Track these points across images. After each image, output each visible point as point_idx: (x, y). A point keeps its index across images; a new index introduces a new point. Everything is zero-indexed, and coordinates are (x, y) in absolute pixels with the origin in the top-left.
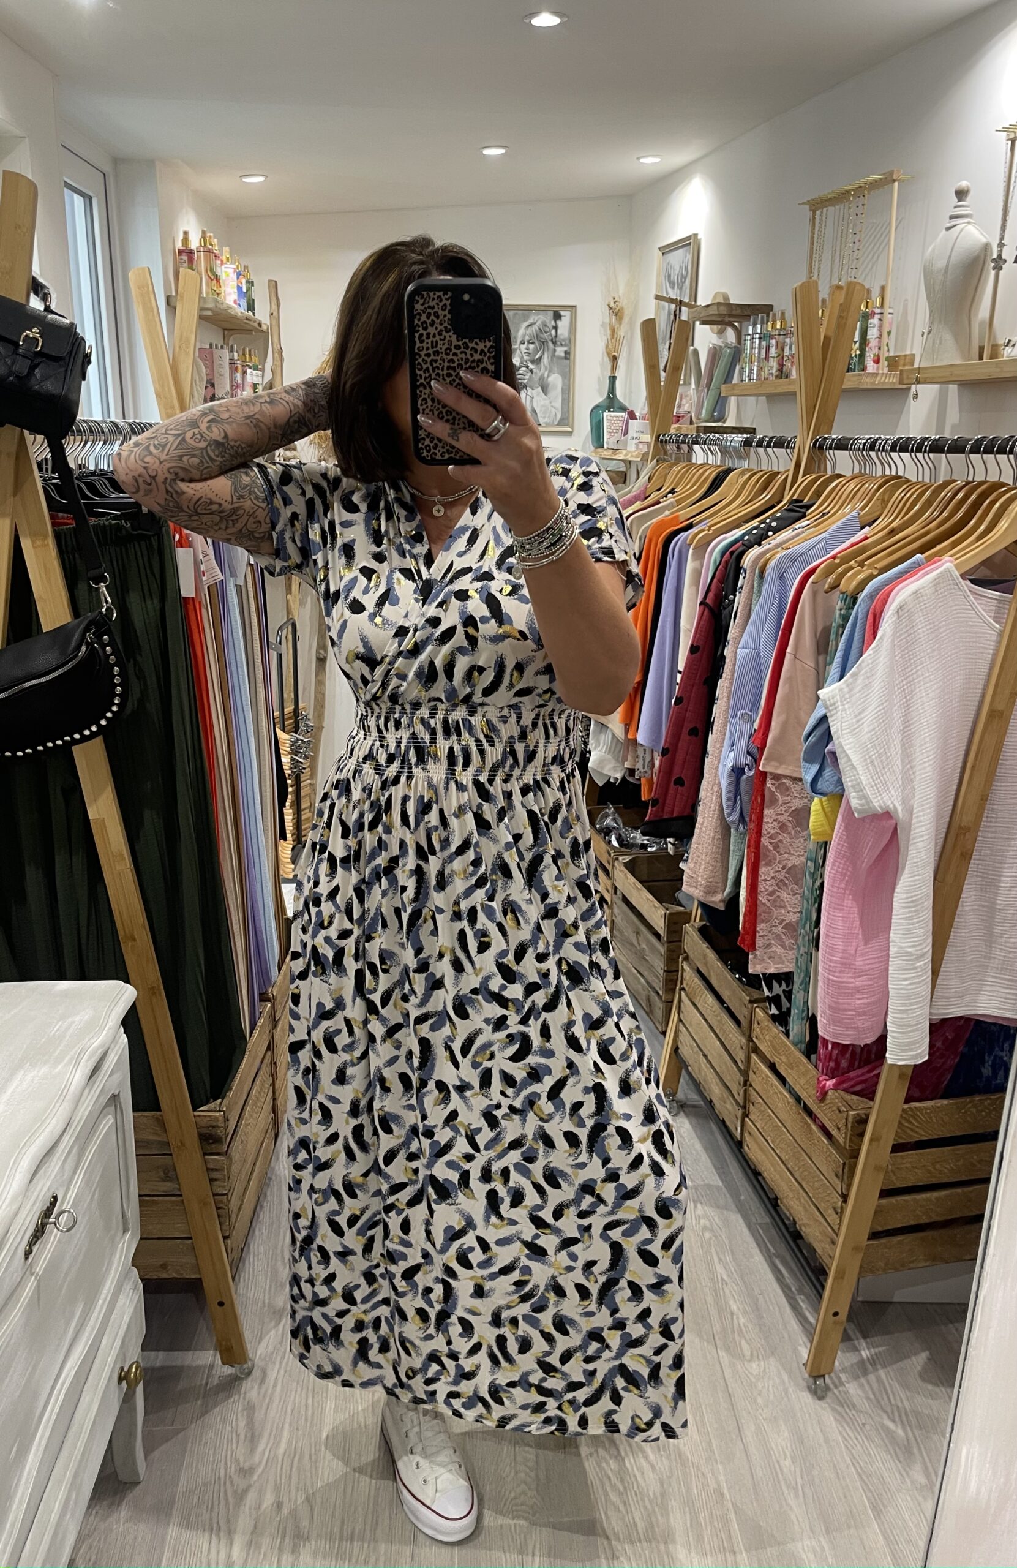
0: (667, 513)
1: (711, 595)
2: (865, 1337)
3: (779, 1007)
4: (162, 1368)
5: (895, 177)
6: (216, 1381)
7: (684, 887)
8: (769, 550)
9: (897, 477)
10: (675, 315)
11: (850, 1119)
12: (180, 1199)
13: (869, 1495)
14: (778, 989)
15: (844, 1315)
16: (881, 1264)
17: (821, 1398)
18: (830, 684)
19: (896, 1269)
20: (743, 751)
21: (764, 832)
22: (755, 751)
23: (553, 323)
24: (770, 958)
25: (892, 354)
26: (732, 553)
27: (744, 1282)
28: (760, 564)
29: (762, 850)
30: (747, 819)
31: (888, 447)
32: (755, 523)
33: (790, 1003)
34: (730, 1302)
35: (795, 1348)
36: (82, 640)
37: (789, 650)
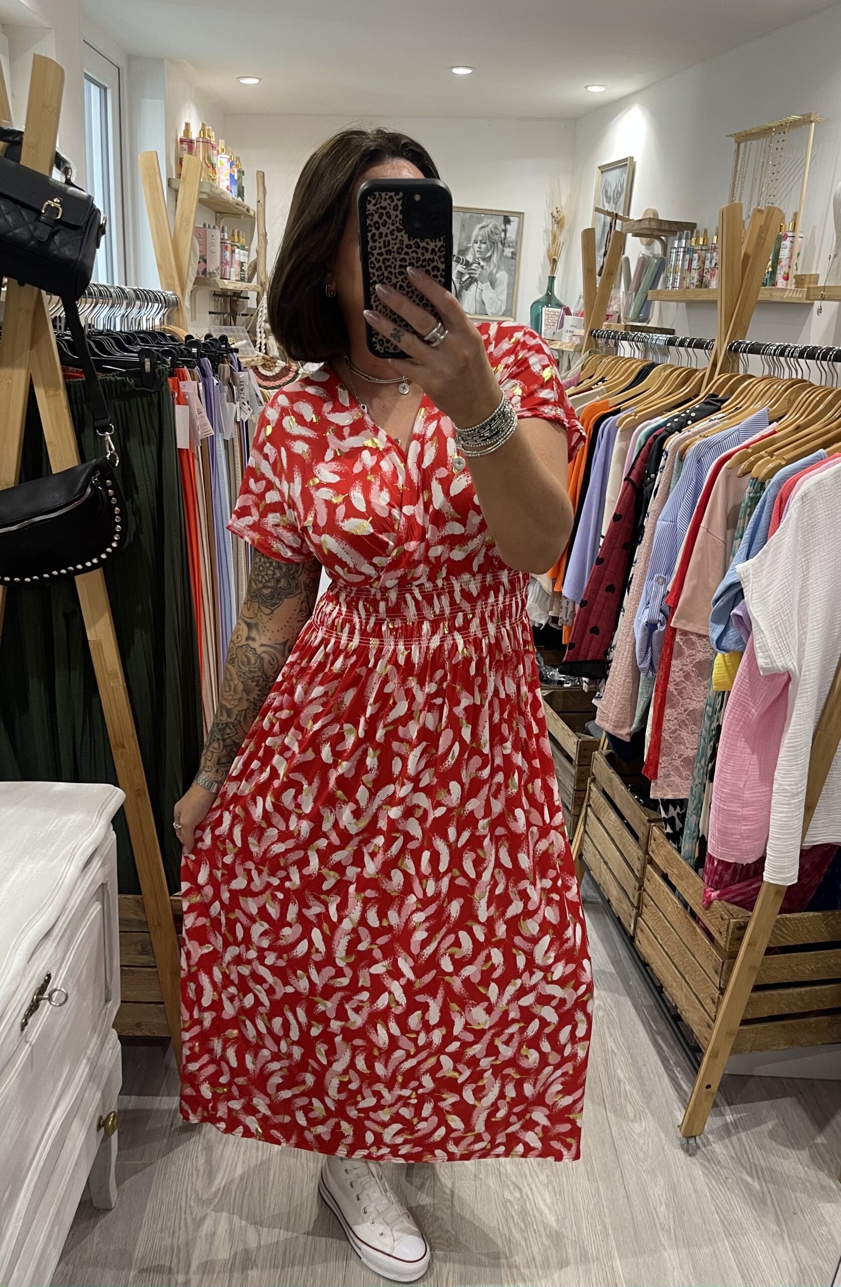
0: (598, 398)
1: (635, 472)
2: (729, 1104)
3: (673, 827)
4: (134, 1110)
5: (812, 120)
7: (597, 721)
8: (688, 437)
10: (611, 227)
11: (731, 926)
12: (155, 970)
13: (730, 1238)
14: (673, 812)
15: (714, 1088)
16: (748, 1046)
17: (690, 1155)
19: (761, 1050)
20: (657, 608)
21: (671, 679)
22: (667, 609)
23: (502, 227)
24: (668, 786)
25: (799, 273)
26: (655, 437)
27: (631, 1055)
28: (680, 448)
29: (668, 694)
30: (656, 667)
31: (796, 354)
32: (675, 412)
33: (683, 824)
34: (619, 1071)
35: (671, 1112)
36: (87, 482)
37: (702, 525)
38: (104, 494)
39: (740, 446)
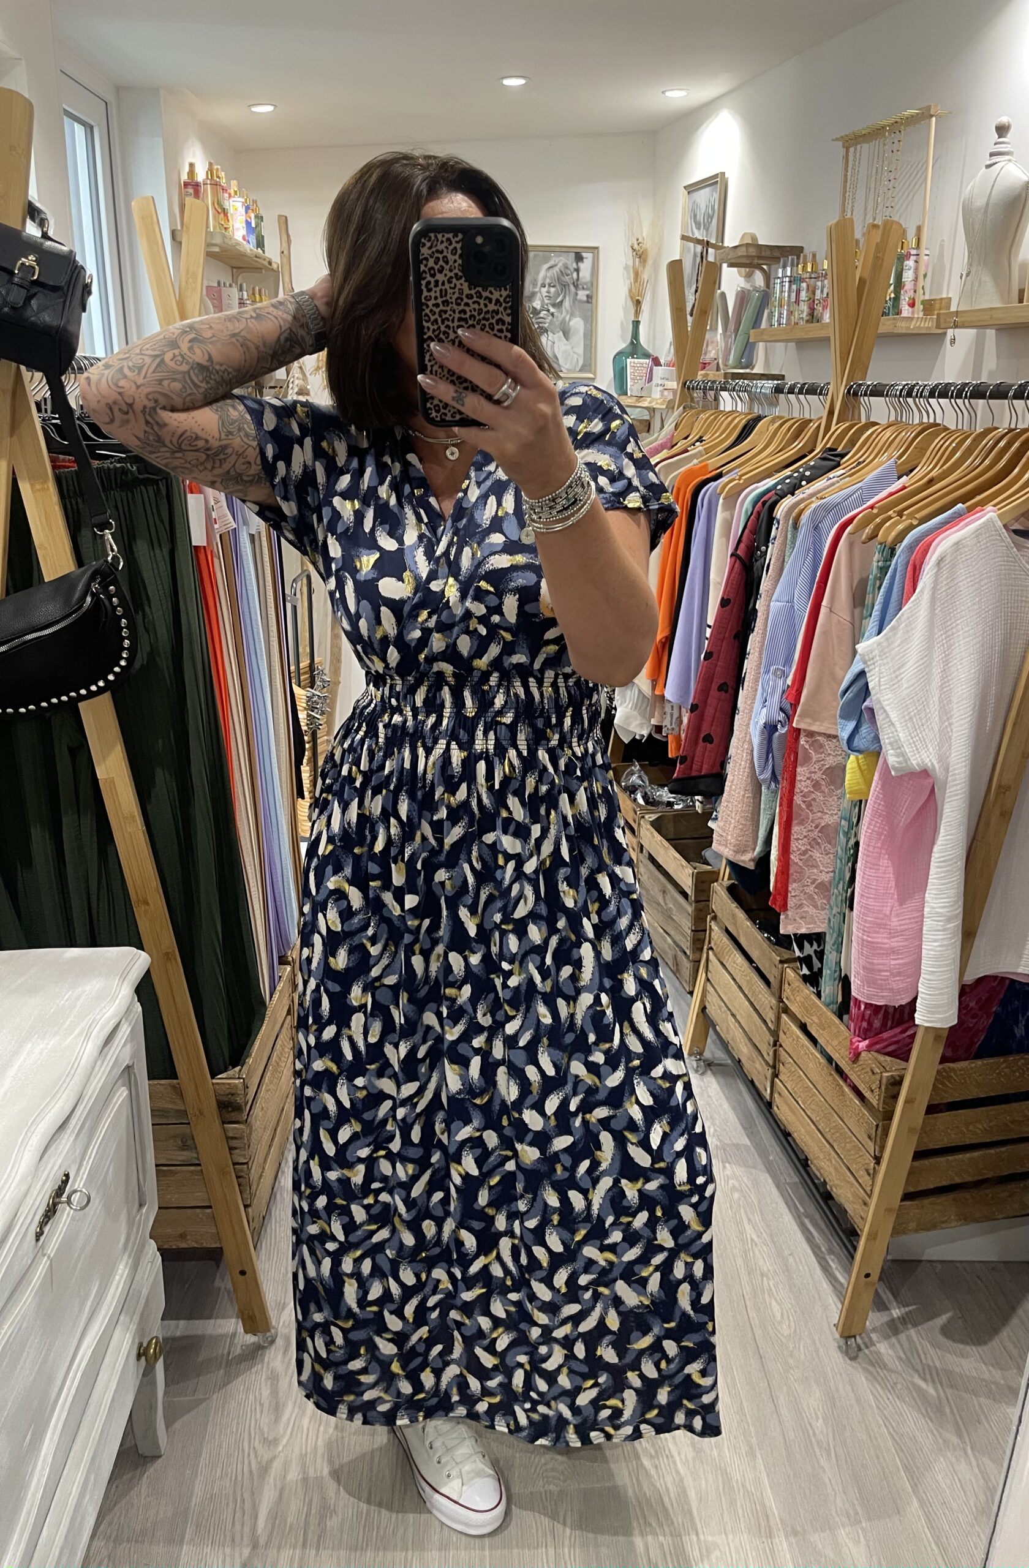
0: (695, 461)
1: (743, 545)
2: (896, 1296)
3: (810, 968)
4: (182, 1338)
5: (932, 112)
6: (238, 1351)
7: (714, 844)
8: (802, 500)
9: (936, 425)
10: (702, 257)
11: (884, 1081)
12: (199, 1168)
13: (901, 1454)
14: (809, 950)
15: (875, 1276)
16: (913, 1225)
17: (851, 1359)
18: (869, 638)
19: (928, 1230)
20: (776, 707)
21: (797, 790)
22: (788, 707)
23: (575, 265)
24: (801, 918)
25: (927, 297)
26: (764, 503)
27: (774, 1243)
28: (794, 515)
29: (795, 809)
30: (780, 778)
31: (926, 393)
32: (787, 472)
33: (822, 963)
34: (761, 1262)
35: (826, 1308)
36: (87, 590)
37: (824, 603)
38: (107, 602)
39: (865, 506)
